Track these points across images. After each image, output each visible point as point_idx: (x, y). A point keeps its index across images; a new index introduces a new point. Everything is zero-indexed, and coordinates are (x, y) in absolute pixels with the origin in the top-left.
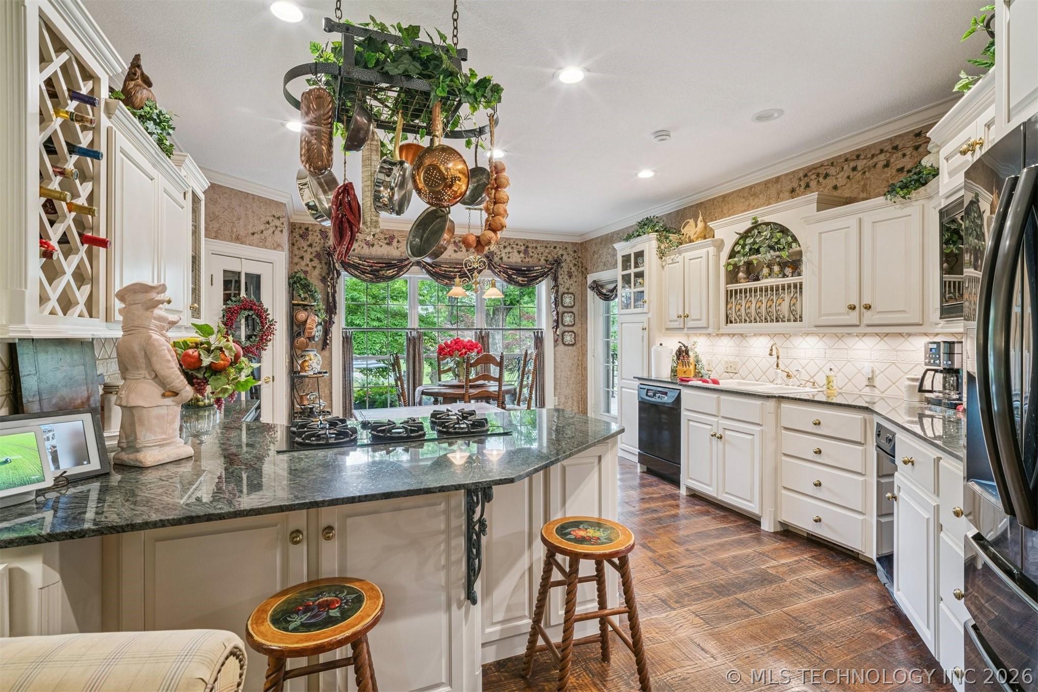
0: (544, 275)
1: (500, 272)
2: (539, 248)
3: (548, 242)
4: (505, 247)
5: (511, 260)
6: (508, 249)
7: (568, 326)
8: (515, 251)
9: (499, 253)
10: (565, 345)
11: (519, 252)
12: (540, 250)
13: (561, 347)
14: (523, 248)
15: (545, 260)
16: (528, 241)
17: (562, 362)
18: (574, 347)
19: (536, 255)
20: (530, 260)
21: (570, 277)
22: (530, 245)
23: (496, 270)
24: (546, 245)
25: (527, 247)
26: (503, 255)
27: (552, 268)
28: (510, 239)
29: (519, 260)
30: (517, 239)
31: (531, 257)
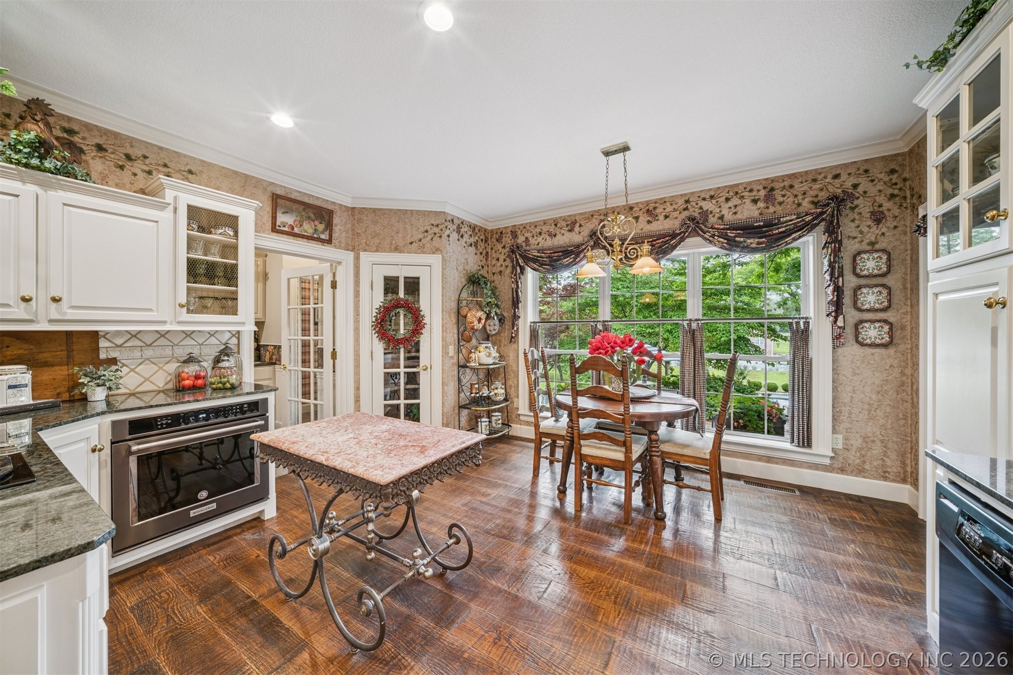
0: (806, 227)
1: (713, 236)
2: (796, 186)
3: (818, 172)
4: (727, 200)
5: (739, 216)
6: (735, 201)
7: (872, 310)
8: (748, 201)
9: (718, 210)
10: (862, 345)
11: (755, 201)
12: (799, 188)
13: (851, 350)
14: (763, 193)
15: (813, 203)
16: (773, 180)
17: (855, 374)
18: (891, 351)
19: (791, 199)
20: (779, 209)
21: (878, 221)
22: (777, 185)
23: (706, 236)
24: (813, 177)
25: (772, 189)
26: (725, 212)
27: (822, 213)
28: (737, 185)
29: (756, 214)
30: (750, 183)
31: (780, 204)
